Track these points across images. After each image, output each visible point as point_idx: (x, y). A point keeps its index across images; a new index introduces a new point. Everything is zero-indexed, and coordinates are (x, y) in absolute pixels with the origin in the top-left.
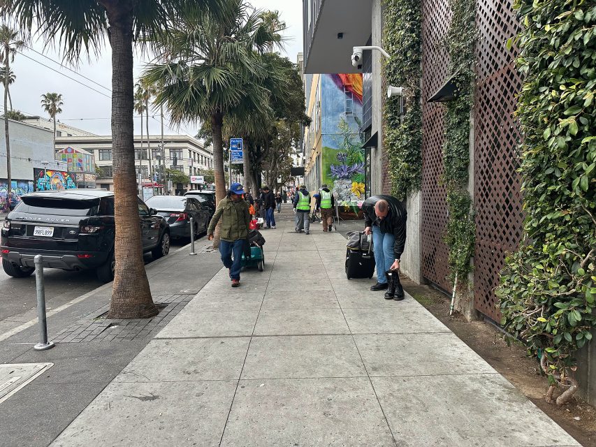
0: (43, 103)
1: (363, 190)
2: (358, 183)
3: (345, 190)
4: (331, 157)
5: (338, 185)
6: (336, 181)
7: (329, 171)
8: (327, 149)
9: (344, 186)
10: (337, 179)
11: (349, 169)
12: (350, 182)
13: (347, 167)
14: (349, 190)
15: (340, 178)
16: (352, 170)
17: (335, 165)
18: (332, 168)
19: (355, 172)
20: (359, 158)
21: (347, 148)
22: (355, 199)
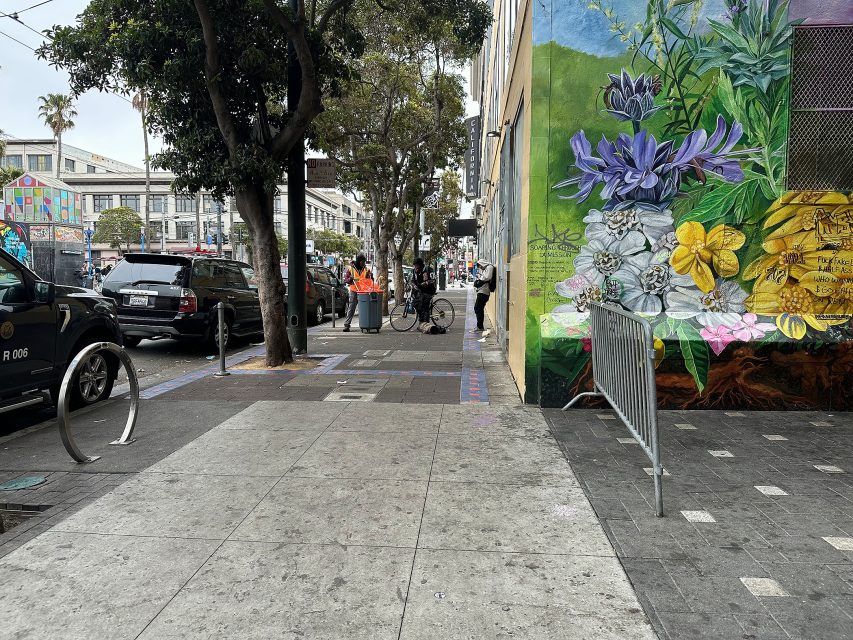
0: (42, 111)
1: (728, 260)
2: (708, 226)
3: (641, 261)
4: (577, 93)
5: (603, 233)
6: (595, 217)
7: (563, 164)
8: (557, 54)
9: (636, 240)
10: (600, 205)
11: (662, 157)
12: (667, 219)
13: (655, 144)
14: (660, 257)
15: (616, 199)
16: (682, 160)
17: (593, 137)
18: (581, 150)
19: (691, 173)
20: (718, 105)
21: (656, 52)
22: (688, 306)
